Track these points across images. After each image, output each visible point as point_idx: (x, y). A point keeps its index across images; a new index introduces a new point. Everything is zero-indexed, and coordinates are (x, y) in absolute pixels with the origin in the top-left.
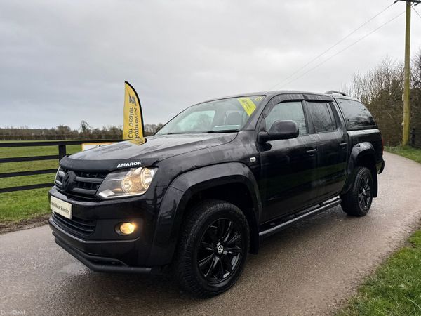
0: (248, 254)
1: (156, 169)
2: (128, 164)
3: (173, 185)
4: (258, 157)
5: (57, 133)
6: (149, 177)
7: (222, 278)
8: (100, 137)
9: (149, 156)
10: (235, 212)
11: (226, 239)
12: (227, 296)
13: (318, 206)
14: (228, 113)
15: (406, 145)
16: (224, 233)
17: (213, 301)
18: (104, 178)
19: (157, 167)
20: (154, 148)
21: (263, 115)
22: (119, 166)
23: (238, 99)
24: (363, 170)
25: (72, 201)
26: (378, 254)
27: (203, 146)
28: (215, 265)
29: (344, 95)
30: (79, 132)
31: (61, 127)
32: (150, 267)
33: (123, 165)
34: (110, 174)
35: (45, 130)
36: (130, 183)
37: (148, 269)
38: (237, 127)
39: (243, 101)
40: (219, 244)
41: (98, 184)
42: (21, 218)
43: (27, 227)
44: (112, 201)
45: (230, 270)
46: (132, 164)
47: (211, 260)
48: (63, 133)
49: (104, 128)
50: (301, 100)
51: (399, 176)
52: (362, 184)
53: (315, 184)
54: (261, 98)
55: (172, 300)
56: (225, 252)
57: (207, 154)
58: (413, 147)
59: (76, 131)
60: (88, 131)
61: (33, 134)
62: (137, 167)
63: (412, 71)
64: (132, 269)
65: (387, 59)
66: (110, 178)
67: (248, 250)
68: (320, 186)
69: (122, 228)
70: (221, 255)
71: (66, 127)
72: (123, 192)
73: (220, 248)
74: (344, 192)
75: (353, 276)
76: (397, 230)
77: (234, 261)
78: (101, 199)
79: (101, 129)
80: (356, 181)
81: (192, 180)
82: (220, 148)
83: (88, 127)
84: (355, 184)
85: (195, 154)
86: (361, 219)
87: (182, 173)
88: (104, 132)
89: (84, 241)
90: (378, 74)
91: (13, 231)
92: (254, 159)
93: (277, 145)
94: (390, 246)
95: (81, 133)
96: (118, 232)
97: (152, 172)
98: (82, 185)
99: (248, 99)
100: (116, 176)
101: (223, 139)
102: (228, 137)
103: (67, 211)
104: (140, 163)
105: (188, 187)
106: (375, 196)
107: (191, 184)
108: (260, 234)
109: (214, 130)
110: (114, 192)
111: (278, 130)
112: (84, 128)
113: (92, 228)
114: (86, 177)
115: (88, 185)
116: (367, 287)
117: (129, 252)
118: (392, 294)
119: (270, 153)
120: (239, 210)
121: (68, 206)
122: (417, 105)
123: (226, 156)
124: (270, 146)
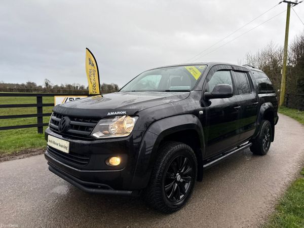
0: (196, 181)
1: (137, 118)
2: (116, 113)
3: (150, 130)
4: (204, 111)
5: (26, 87)
6: (131, 123)
7: (179, 199)
8: (59, 91)
9: (130, 108)
10: (190, 151)
11: (182, 171)
12: (182, 212)
13: (237, 147)
14: (171, 77)
15: (282, 105)
16: (182, 166)
17: (173, 216)
18: (96, 123)
19: (138, 116)
20: (131, 101)
21: (207, 80)
22: (109, 114)
23: (185, 67)
24: (266, 122)
25: (69, 140)
26: (282, 183)
27: (168, 101)
28: (175, 189)
29: (253, 67)
30: (43, 87)
31: (29, 83)
32: (131, 191)
33: (112, 114)
34: (101, 120)
35: (17, 85)
36: (116, 127)
37: (129, 192)
38: (188, 88)
39: (190, 69)
40: (178, 174)
41: (92, 127)
42: (11, 150)
43: (18, 157)
44: (104, 141)
45: (184, 193)
46: (118, 113)
47: (173, 186)
48: (31, 87)
49: (62, 85)
50: (230, 70)
51: (282, 127)
52: (265, 132)
53: (238, 131)
54: (204, 67)
55: (143, 214)
56: (182, 180)
57: (171, 107)
58: (287, 107)
59: (40, 87)
60: (50, 86)
61: (8, 88)
62: (123, 115)
63: (288, 54)
64: (117, 191)
65: (271, 44)
66: (102, 123)
67: (196, 178)
68: (241, 133)
69: (110, 161)
70: (179, 182)
71: (33, 83)
72: (110, 134)
73: (179, 177)
74: (254, 138)
75: (269, 199)
76: (291, 166)
77: (187, 186)
78: (95, 139)
79: (59, 86)
80: (262, 130)
81: (163, 126)
82: (180, 103)
83: (50, 84)
84: (261, 132)
85: (163, 107)
86: (263, 157)
87: (155, 121)
88: (62, 88)
89: (80, 171)
90: (264, 54)
91: (8, 160)
92: (201, 112)
93: (215, 102)
94: (289, 177)
95: (44, 88)
96: (108, 164)
97: (134, 119)
98: (76, 127)
99: (193, 67)
100: (106, 122)
101: (180, 97)
102: (184, 95)
103: (66, 148)
104: (124, 112)
105: (161, 132)
106: (273, 141)
107: (162, 130)
108: (204, 166)
109: (170, 89)
110: (104, 133)
111: (219, 91)
112: (47, 84)
113: (86, 160)
114: (80, 121)
115: (83, 128)
116: (281, 207)
117: (115, 179)
118: (300, 211)
119: (210, 108)
120: (191, 150)
121: (66, 144)
122: (290, 77)
123: (184, 109)
124: (210, 103)
